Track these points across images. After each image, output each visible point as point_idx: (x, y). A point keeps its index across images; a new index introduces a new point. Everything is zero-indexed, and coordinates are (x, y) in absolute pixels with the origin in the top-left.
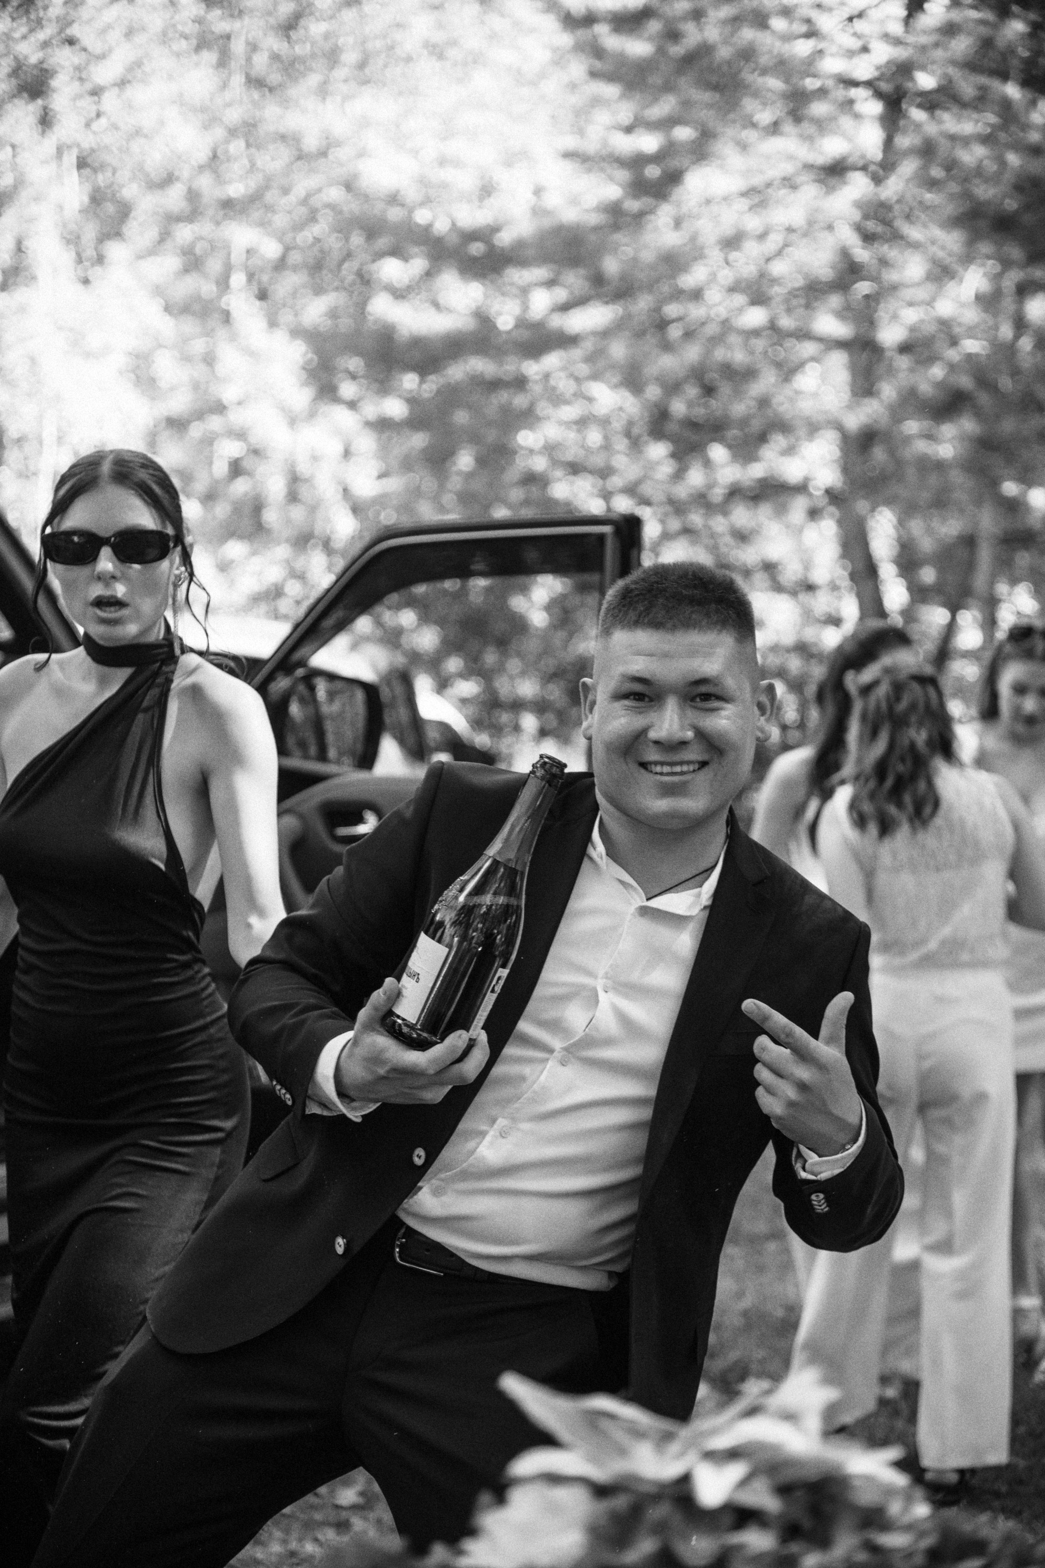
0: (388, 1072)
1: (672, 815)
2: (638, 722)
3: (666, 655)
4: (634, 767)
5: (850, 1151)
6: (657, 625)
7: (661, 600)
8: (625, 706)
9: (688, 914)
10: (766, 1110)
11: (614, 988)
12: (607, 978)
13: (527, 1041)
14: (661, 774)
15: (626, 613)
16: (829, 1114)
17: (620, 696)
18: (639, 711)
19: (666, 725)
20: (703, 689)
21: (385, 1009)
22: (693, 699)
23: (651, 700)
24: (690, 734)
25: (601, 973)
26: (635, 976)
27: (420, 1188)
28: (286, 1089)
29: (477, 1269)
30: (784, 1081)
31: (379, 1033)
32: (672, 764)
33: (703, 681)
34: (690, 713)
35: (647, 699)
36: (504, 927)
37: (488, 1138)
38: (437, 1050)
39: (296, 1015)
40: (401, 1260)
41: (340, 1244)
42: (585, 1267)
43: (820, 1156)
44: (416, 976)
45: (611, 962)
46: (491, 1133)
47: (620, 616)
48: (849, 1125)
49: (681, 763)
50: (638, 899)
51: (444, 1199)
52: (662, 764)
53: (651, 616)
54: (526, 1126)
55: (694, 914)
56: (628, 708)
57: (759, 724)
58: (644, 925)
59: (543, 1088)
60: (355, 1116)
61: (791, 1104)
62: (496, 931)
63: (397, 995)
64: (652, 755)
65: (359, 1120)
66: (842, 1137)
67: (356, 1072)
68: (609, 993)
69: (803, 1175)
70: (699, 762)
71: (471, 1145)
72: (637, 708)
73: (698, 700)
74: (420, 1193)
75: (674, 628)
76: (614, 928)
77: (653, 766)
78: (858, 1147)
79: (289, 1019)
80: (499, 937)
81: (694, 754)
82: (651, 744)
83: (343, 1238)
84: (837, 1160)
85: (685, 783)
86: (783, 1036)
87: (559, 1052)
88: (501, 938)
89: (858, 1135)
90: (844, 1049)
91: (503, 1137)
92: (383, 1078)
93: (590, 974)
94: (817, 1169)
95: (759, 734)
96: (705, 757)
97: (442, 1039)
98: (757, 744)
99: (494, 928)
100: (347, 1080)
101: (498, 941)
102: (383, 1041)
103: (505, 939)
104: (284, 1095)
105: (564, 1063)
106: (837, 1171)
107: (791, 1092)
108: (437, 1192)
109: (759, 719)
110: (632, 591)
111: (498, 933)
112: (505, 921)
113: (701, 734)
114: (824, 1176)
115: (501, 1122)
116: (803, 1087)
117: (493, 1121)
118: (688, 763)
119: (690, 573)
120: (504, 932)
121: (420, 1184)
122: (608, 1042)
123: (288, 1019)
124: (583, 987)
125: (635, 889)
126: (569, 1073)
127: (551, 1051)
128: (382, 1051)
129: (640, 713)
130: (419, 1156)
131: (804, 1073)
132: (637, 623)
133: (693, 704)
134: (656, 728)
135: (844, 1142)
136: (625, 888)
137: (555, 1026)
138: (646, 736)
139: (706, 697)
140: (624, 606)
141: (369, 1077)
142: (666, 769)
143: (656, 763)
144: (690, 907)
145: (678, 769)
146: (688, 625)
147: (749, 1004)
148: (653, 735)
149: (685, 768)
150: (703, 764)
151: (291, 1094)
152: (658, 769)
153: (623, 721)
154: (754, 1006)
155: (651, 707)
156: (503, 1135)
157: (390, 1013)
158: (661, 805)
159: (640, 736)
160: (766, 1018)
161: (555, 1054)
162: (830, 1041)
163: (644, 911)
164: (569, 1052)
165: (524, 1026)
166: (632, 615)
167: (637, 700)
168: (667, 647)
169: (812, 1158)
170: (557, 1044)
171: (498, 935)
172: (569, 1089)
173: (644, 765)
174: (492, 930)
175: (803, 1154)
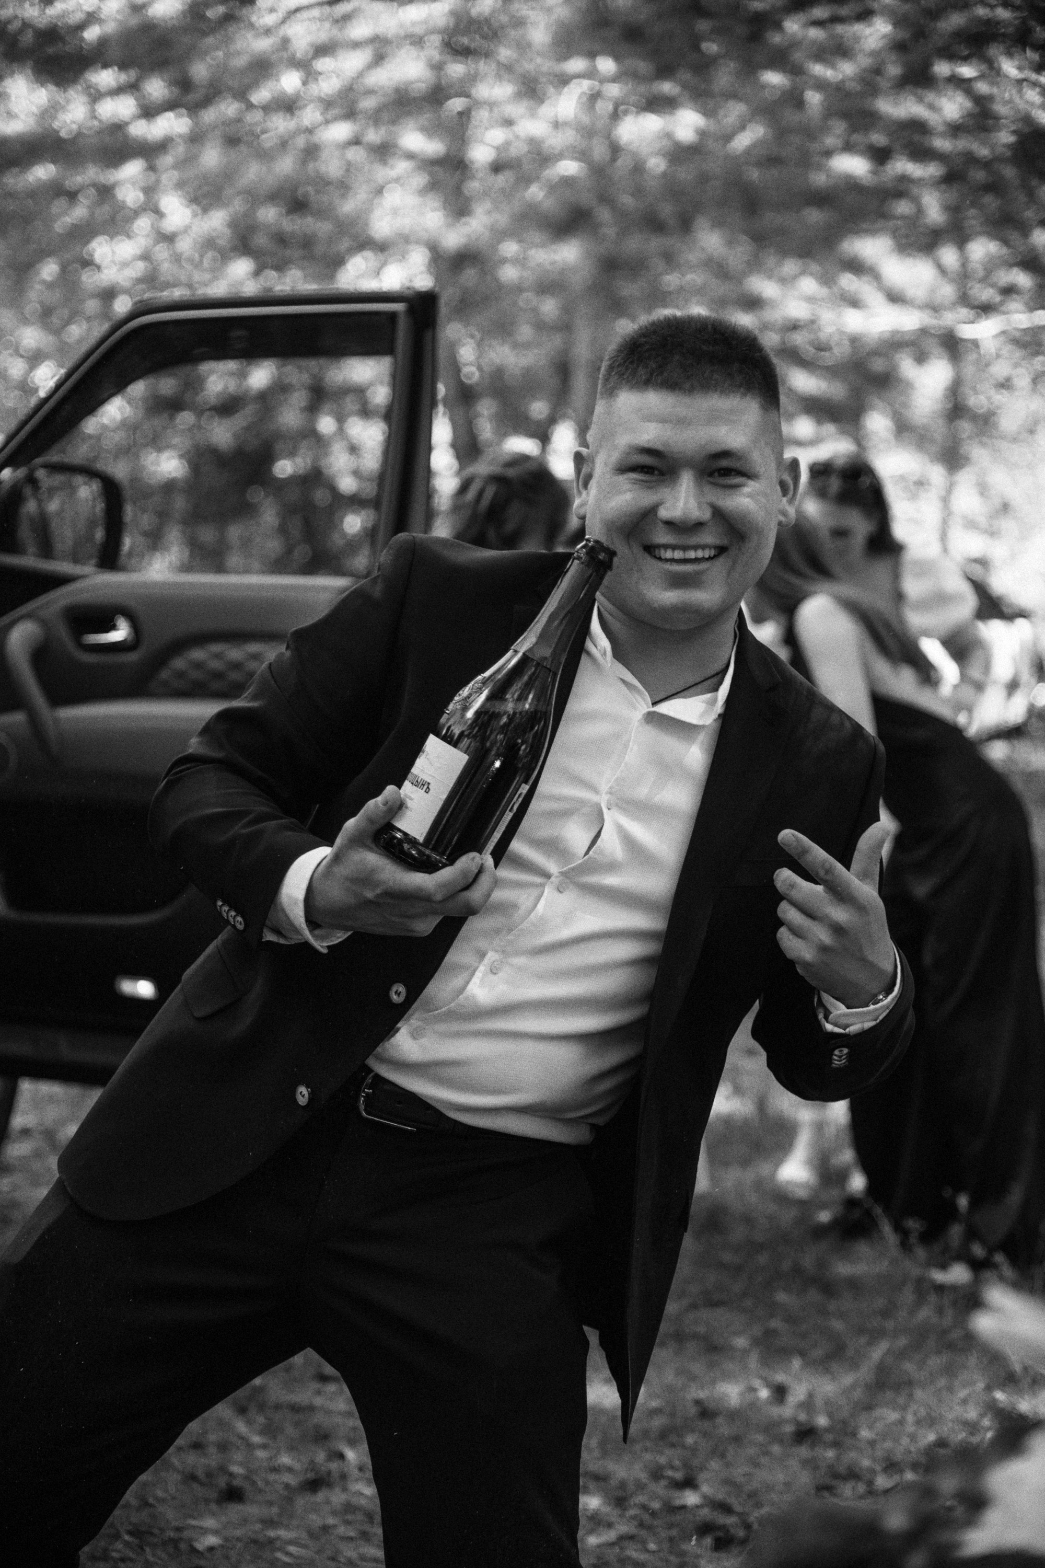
0: (378, 896)
1: (683, 609)
2: (646, 499)
3: (682, 422)
4: (638, 551)
5: (885, 1002)
6: (671, 385)
7: (677, 357)
8: (632, 479)
9: (701, 723)
10: (790, 954)
11: (617, 805)
12: (611, 793)
13: (522, 864)
14: (673, 560)
15: (634, 374)
16: (863, 960)
17: (624, 468)
18: (648, 486)
19: (681, 504)
20: (724, 463)
21: (383, 822)
22: (711, 474)
23: (662, 473)
24: (706, 515)
25: (604, 787)
26: (642, 792)
27: (398, 1029)
28: (235, 911)
29: (456, 1122)
30: (816, 923)
31: (370, 849)
32: (685, 548)
33: (726, 454)
34: (707, 489)
35: (656, 472)
36: (530, 736)
37: (478, 974)
38: (446, 874)
39: (250, 823)
40: (368, 1113)
41: (303, 1094)
42: (571, 1120)
43: (848, 1007)
44: (425, 786)
45: (618, 774)
46: (482, 968)
47: (627, 374)
48: (881, 972)
49: (695, 548)
50: (643, 705)
51: (424, 1041)
52: (674, 548)
53: (665, 374)
54: (520, 961)
55: (707, 724)
56: (635, 482)
57: (781, 507)
58: (651, 733)
59: (541, 918)
60: (321, 946)
61: (824, 949)
62: (520, 741)
63: (399, 807)
64: (662, 537)
65: (325, 951)
66: (874, 986)
67: (335, 893)
68: (611, 811)
69: (829, 1027)
70: (716, 547)
71: (457, 982)
72: (646, 482)
73: (716, 474)
74: (398, 1035)
75: (691, 391)
76: (618, 736)
77: (662, 552)
78: (893, 999)
79: (244, 827)
80: (523, 747)
81: (709, 538)
82: (661, 525)
83: (307, 1087)
84: (869, 1012)
85: (699, 573)
86: (822, 873)
87: (557, 877)
88: (526, 749)
89: (894, 985)
90: (877, 886)
91: (495, 974)
92: (369, 902)
93: (596, 790)
94: (845, 1021)
95: (782, 518)
96: (725, 542)
97: (451, 861)
98: (778, 530)
99: (519, 738)
100: (320, 902)
101: (521, 752)
102: (372, 859)
103: (530, 750)
104: (234, 917)
105: (561, 890)
106: (868, 1025)
107: (823, 935)
108: (415, 1035)
109: (781, 501)
110: (641, 345)
111: (522, 743)
112: (532, 728)
113: (719, 514)
114: (854, 1029)
115: (491, 956)
116: (838, 930)
117: (482, 955)
118: (703, 547)
119: (710, 327)
120: (530, 740)
121: (399, 1025)
122: (612, 867)
123: (239, 829)
124: (583, 802)
125: (638, 691)
126: (568, 900)
127: (548, 876)
128: (373, 871)
129: (650, 488)
130: (398, 993)
131: (840, 914)
132: (646, 383)
133: (711, 479)
134: (667, 505)
135: (874, 991)
136: (629, 689)
137: (553, 847)
138: (656, 515)
139: (727, 472)
140: (632, 363)
141: (352, 901)
142: (678, 554)
143: (666, 547)
144: (702, 715)
145: (692, 554)
146: (706, 386)
147: (787, 835)
148: (664, 513)
149: (700, 554)
150: (721, 550)
151: (243, 917)
152: (669, 554)
153: (628, 496)
154: (794, 839)
155: (663, 481)
156: (493, 971)
157: (389, 827)
158: (670, 597)
159: (648, 515)
160: (805, 851)
161: (553, 879)
162: (864, 876)
163: (653, 719)
164: (568, 878)
165: (517, 846)
166: (642, 372)
167: (647, 473)
168: (682, 412)
169: (839, 1009)
170: (553, 868)
171: (522, 745)
172: (568, 918)
173: (650, 549)
174: (517, 739)
175: (824, 1002)
